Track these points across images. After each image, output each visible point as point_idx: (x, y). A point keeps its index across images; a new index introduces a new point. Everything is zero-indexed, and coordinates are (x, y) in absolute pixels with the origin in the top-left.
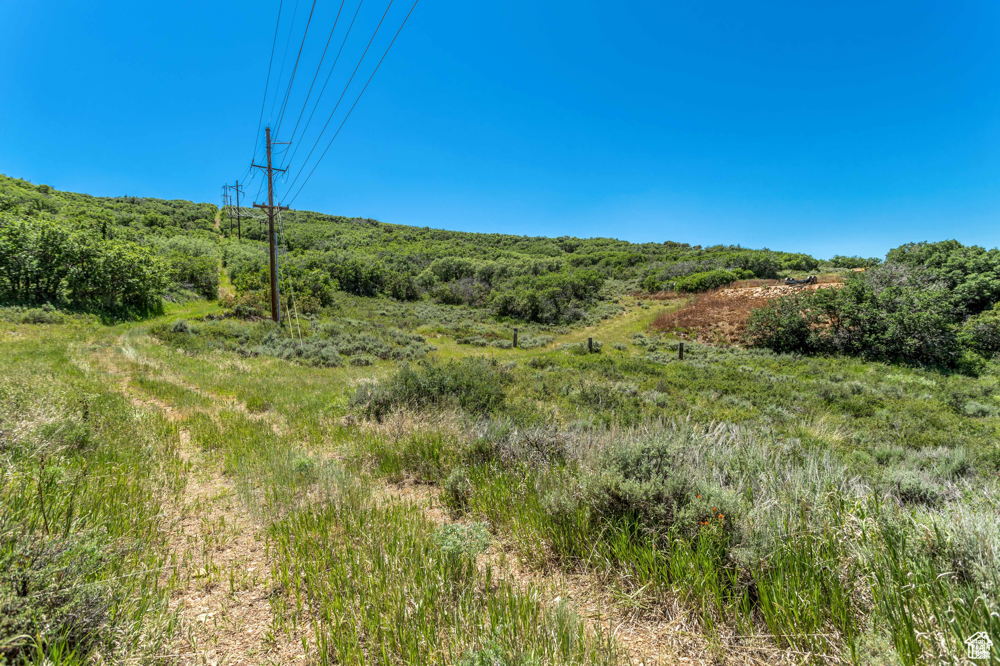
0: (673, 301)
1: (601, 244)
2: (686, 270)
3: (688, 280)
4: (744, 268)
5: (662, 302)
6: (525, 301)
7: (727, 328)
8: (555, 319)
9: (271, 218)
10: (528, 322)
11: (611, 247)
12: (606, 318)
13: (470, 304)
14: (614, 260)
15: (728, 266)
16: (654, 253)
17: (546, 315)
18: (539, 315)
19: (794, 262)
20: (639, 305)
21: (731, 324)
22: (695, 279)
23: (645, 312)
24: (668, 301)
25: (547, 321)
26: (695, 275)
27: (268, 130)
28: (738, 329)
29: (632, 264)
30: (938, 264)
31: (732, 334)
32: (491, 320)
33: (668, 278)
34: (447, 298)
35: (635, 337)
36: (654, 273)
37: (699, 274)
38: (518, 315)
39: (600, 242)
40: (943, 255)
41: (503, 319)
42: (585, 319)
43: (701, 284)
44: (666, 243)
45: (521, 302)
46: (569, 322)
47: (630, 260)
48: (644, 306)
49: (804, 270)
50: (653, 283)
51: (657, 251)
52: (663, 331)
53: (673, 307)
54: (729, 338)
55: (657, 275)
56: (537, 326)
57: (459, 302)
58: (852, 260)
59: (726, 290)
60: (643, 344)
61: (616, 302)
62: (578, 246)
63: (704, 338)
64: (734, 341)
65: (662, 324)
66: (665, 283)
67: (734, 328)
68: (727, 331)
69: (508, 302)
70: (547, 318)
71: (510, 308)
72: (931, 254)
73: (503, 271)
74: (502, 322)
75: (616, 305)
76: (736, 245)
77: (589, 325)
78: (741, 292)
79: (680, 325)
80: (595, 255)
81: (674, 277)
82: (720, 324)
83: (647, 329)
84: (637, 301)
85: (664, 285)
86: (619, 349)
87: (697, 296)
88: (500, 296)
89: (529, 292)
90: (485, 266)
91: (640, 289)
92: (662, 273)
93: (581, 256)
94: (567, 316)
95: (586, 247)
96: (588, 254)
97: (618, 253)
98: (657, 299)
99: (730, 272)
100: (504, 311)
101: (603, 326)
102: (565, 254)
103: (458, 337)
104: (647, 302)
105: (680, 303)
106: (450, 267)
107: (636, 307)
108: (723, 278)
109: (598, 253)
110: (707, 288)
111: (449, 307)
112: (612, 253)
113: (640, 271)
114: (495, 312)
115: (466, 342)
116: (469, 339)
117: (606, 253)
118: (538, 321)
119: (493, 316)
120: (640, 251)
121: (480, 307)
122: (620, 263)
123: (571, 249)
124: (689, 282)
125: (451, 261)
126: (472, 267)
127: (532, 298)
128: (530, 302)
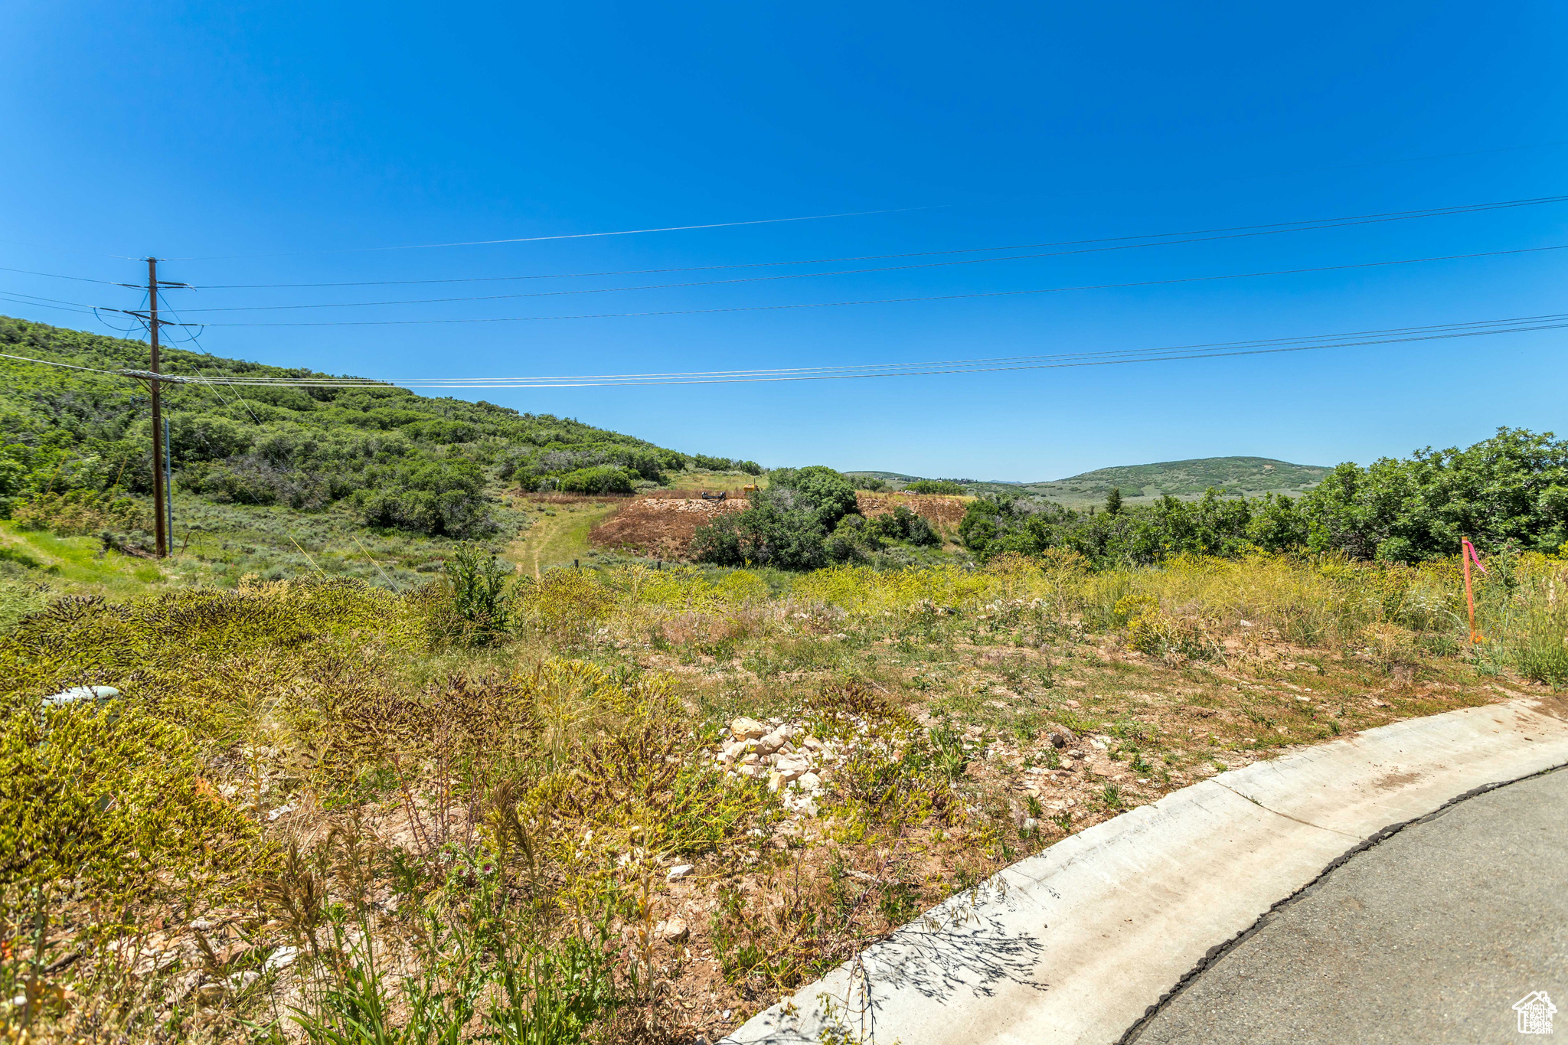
0: (577, 506)
2: (564, 463)
3: (573, 477)
4: (630, 467)
5: (565, 506)
6: (419, 509)
7: (672, 544)
8: (468, 532)
9: (156, 395)
10: (431, 536)
12: (520, 528)
13: (296, 505)
14: (427, 428)
15: (613, 462)
16: (474, 420)
17: (458, 527)
18: (447, 528)
20: (541, 510)
21: (674, 539)
22: (582, 477)
23: (558, 520)
24: (570, 506)
25: (457, 535)
26: (580, 471)
27: (152, 262)
28: (682, 544)
29: (460, 440)
30: (805, 489)
31: (677, 549)
32: (367, 531)
33: (542, 473)
34: (241, 492)
36: (523, 464)
37: (583, 470)
38: (412, 526)
41: (388, 530)
42: (502, 531)
43: (591, 484)
44: (480, 405)
45: (414, 504)
46: (488, 536)
47: (455, 431)
48: (549, 511)
50: (529, 478)
51: (475, 417)
53: (585, 515)
54: (676, 553)
55: (528, 467)
57: (267, 501)
58: (712, 460)
61: (510, 505)
63: (655, 554)
64: (681, 556)
65: (601, 538)
66: (543, 478)
67: (677, 543)
68: (671, 546)
69: (388, 508)
70: (459, 531)
71: (397, 515)
72: (799, 479)
73: (309, 448)
74: (385, 535)
75: (513, 510)
76: (572, 419)
77: (511, 539)
79: (626, 541)
80: (382, 412)
81: (551, 472)
82: (664, 539)
83: (590, 544)
84: (536, 505)
85: (543, 481)
87: (599, 501)
88: (373, 499)
89: (424, 495)
90: (271, 437)
91: (501, 482)
92: (534, 465)
93: (360, 414)
94: (480, 528)
95: (352, 395)
96: (365, 410)
97: (421, 415)
98: (555, 501)
99: (617, 469)
100: (384, 520)
101: (531, 539)
102: (320, 405)
103: (410, 565)
104: (544, 506)
105: (590, 510)
106: (189, 433)
107: (537, 514)
108: (617, 479)
109: (386, 411)
110: (600, 489)
111: (261, 510)
112: (411, 413)
113: (496, 457)
114: (362, 520)
115: (429, 569)
116: (430, 564)
117: (401, 414)
118: (447, 534)
119: (363, 527)
120: (450, 414)
121: (315, 511)
122: (439, 435)
123: (326, 396)
124: (577, 481)
125: (186, 421)
126: (239, 436)
127: (431, 505)
128: (430, 508)
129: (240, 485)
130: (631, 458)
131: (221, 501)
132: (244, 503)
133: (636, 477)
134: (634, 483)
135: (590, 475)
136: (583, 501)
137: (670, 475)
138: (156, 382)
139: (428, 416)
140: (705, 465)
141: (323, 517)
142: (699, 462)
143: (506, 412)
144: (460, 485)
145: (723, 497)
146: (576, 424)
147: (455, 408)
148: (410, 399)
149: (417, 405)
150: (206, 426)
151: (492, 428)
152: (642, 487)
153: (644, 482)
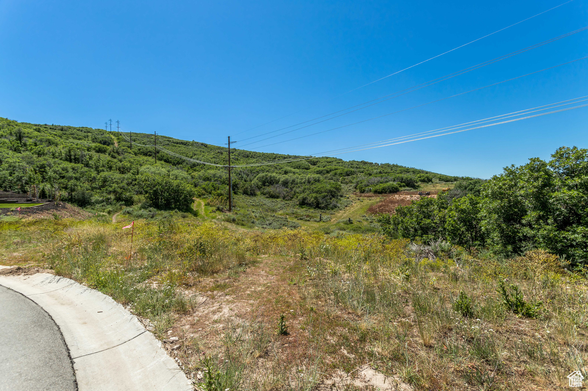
0: (373, 198)
1: (329, 161)
2: (376, 182)
3: (377, 187)
4: (401, 182)
5: (368, 198)
6: (312, 199)
8: (326, 207)
9: (229, 171)
10: (315, 208)
11: (334, 163)
12: (346, 206)
13: (284, 199)
14: (339, 172)
15: (394, 181)
16: (357, 168)
17: (323, 205)
18: (320, 206)
19: (422, 178)
20: (359, 199)
22: (381, 187)
23: (362, 203)
24: (370, 198)
25: (323, 208)
26: (381, 184)
29: (348, 175)
30: (471, 189)
32: (297, 207)
33: (368, 185)
34: (272, 195)
35: (363, 217)
36: (361, 183)
37: (382, 184)
38: (310, 205)
39: (328, 160)
40: (473, 186)
41: (303, 206)
42: (339, 207)
43: (383, 190)
44: (362, 162)
45: (311, 199)
46: (332, 209)
47: (347, 172)
48: (361, 200)
49: (426, 182)
50: (362, 188)
51: (358, 167)
52: (373, 213)
53: (373, 201)
55: (363, 184)
56: (319, 210)
57: (278, 197)
59: (396, 196)
60: (367, 220)
61: (348, 198)
62: (317, 162)
65: (371, 210)
66: (367, 188)
69: (304, 199)
71: (306, 202)
74: (302, 208)
75: (348, 200)
77: (341, 210)
78: (402, 197)
79: (380, 211)
80: (328, 167)
81: (371, 185)
83: (366, 212)
84: (357, 198)
85: (367, 189)
86: (359, 222)
87: (383, 196)
88: (301, 196)
89: (314, 195)
90: (284, 178)
91: (355, 190)
92: (365, 183)
93: (321, 169)
94: (331, 206)
95: (322, 163)
96: (324, 167)
97: (339, 167)
98: (365, 196)
99: (395, 184)
100: (303, 203)
101: (347, 210)
102: (311, 166)
103: (296, 217)
104: (361, 198)
105: (377, 200)
106: (267, 178)
107: (357, 201)
108: (393, 187)
109: (329, 167)
110: (386, 191)
111: (274, 200)
112: (336, 167)
113: (354, 181)
114: (298, 203)
115: (301, 219)
116: (302, 218)
117: (333, 167)
118: (320, 208)
119: (298, 205)
120: (350, 166)
121: (289, 200)
122: (342, 174)
123: (314, 164)
124: (378, 188)
125: (267, 175)
126: (277, 179)
127: (316, 198)
128: (315, 199)
129: (272, 193)
130: (402, 179)
131: (267, 198)
132: (272, 198)
133: (404, 186)
134: (400, 189)
135: (383, 186)
136: (376, 196)
137: (422, 185)
138: (229, 168)
139: (341, 167)
140: (443, 180)
141: (288, 202)
142: (440, 178)
143: (372, 163)
144: (331, 191)
145: (428, 194)
146: (397, 166)
147: (352, 164)
148: (339, 161)
149: (340, 164)
150: (271, 177)
151: (362, 170)
152: (405, 190)
153: (407, 188)
